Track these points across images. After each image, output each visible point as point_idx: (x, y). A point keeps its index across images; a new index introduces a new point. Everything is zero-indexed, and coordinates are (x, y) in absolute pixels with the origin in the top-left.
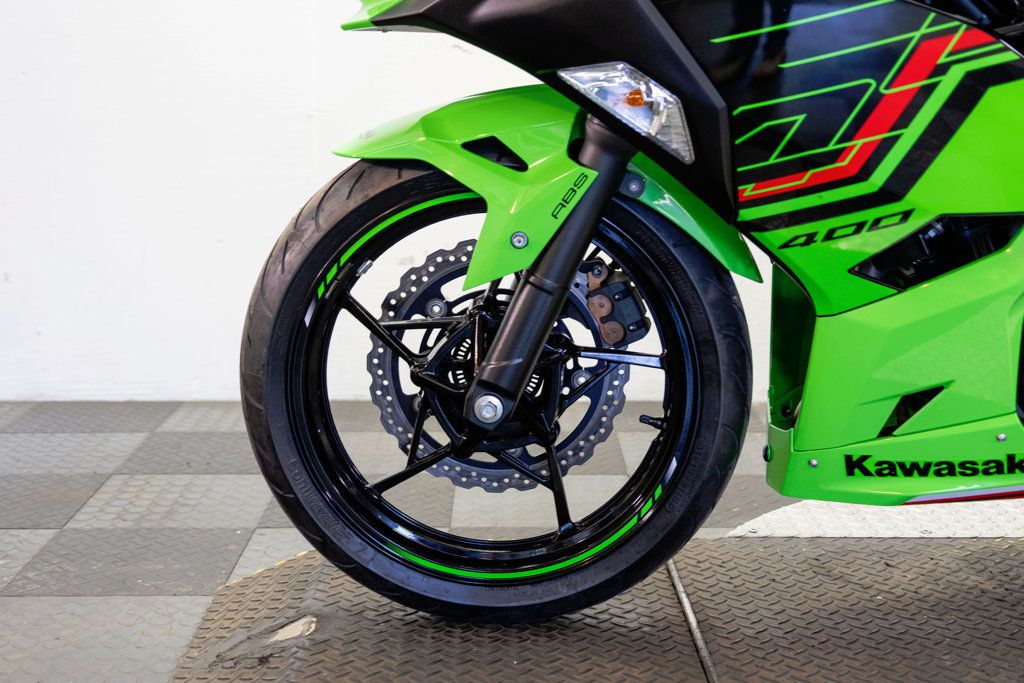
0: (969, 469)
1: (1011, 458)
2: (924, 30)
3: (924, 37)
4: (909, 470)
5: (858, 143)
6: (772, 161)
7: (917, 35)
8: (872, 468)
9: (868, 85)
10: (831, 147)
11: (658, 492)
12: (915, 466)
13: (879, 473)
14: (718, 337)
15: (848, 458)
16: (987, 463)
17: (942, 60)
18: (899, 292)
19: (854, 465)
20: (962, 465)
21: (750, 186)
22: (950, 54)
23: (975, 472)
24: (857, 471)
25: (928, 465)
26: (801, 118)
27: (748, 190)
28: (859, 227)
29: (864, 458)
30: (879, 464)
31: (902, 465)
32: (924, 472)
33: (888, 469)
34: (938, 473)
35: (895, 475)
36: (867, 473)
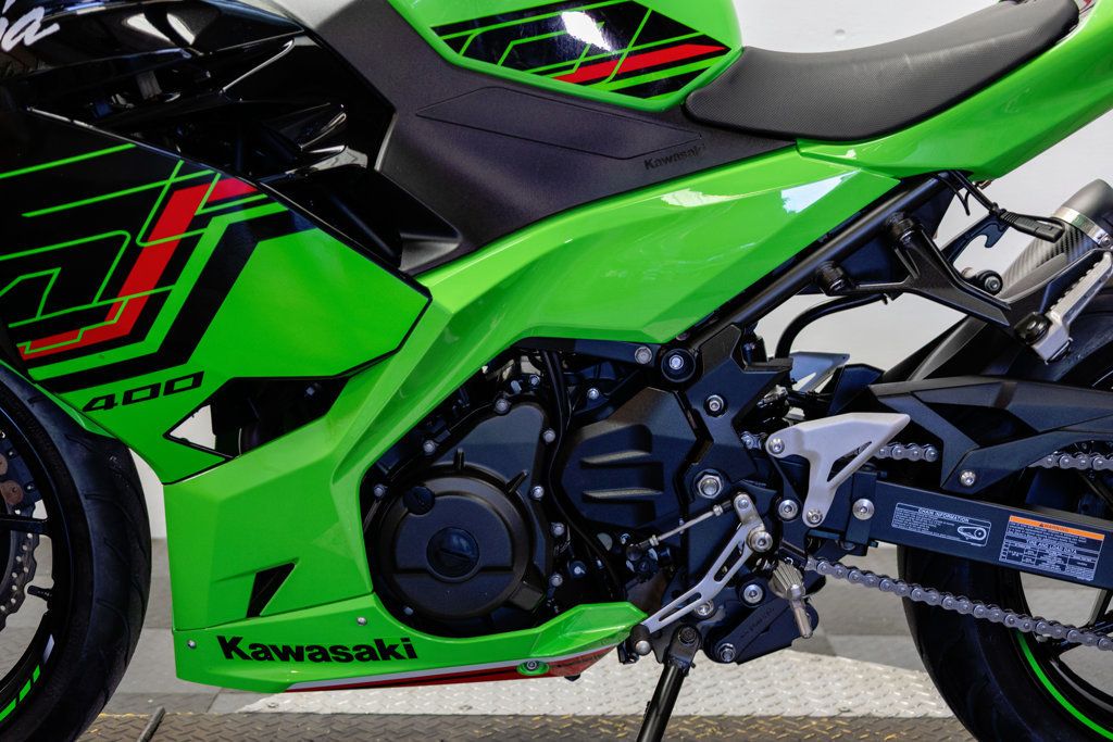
0: (339, 654)
1: (379, 643)
2: (173, 179)
3: (175, 187)
4: (285, 654)
5: (125, 299)
6: (38, 318)
7: (167, 184)
8: (249, 652)
9: (123, 238)
10: (95, 304)
11: (37, 674)
12: (287, 649)
13: (256, 656)
14: (84, 502)
15: (222, 640)
16: (357, 648)
17: (200, 211)
18: (227, 460)
19: (229, 647)
20: (334, 649)
21: (28, 344)
22: (207, 205)
23: (349, 659)
24: (233, 653)
25: (300, 649)
26: (56, 272)
27: (27, 348)
28: (155, 390)
29: (236, 640)
30: (253, 646)
31: (274, 648)
32: (299, 656)
33: (263, 653)
34: (312, 658)
35: (271, 659)
36: (244, 656)
